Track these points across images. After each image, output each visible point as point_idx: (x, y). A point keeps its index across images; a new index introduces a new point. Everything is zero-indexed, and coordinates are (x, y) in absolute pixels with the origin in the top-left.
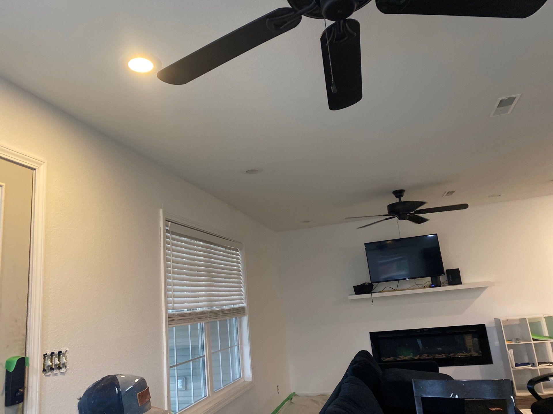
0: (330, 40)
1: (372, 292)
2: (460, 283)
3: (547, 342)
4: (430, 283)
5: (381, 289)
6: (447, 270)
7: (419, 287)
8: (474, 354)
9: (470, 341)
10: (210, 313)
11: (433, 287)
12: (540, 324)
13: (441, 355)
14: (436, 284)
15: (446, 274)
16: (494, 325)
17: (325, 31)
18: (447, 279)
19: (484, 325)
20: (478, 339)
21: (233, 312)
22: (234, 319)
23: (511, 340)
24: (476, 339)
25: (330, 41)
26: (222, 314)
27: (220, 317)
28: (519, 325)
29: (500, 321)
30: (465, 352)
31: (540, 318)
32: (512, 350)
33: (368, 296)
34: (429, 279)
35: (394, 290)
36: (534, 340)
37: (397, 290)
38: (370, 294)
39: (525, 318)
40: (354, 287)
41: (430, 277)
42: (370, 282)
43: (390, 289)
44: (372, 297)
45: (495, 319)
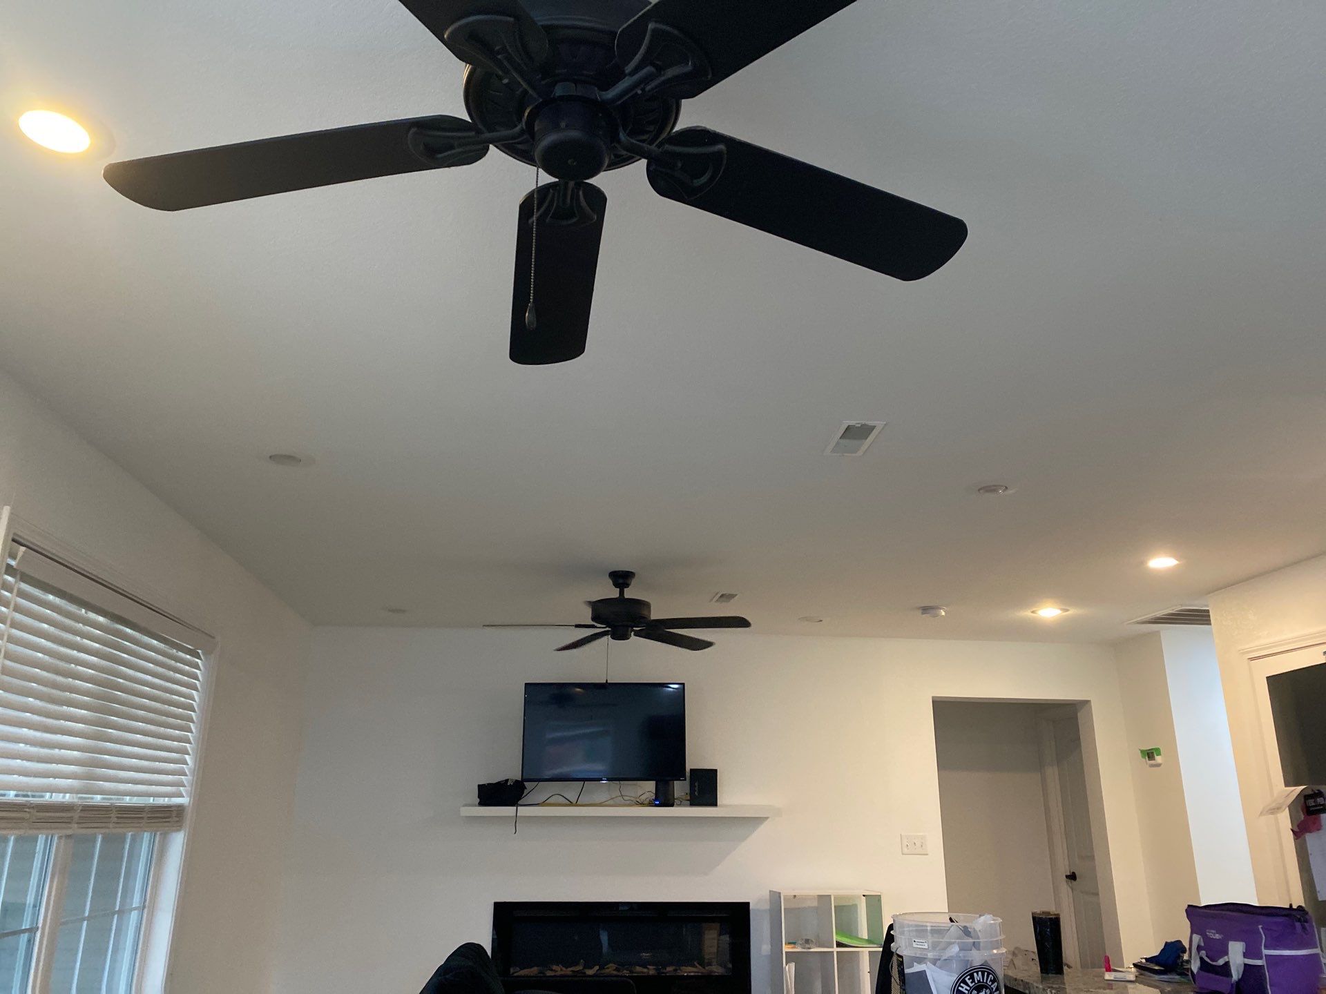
0: (539, 213)
1: (520, 802)
2: (713, 802)
3: (863, 952)
4: (652, 794)
5: (542, 799)
6: (691, 770)
7: (628, 802)
8: (717, 970)
9: (713, 941)
10: (81, 810)
11: (657, 806)
12: (856, 911)
13: (647, 968)
14: (664, 799)
15: (688, 778)
16: (767, 907)
17: (533, 191)
18: (688, 791)
19: (747, 904)
20: (730, 937)
21: (149, 816)
22: (146, 836)
23: (794, 943)
24: (726, 938)
25: (541, 216)
26: (118, 817)
27: (111, 825)
28: (816, 908)
29: (780, 897)
30: (698, 965)
31: (859, 897)
32: (793, 965)
33: (508, 811)
34: (650, 786)
35: (571, 804)
36: (839, 945)
37: (576, 805)
38: (515, 808)
39: (830, 896)
40: (479, 786)
41: (654, 782)
42: (519, 778)
43: (561, 800)
44: (518, 815)
45: (770, 891)
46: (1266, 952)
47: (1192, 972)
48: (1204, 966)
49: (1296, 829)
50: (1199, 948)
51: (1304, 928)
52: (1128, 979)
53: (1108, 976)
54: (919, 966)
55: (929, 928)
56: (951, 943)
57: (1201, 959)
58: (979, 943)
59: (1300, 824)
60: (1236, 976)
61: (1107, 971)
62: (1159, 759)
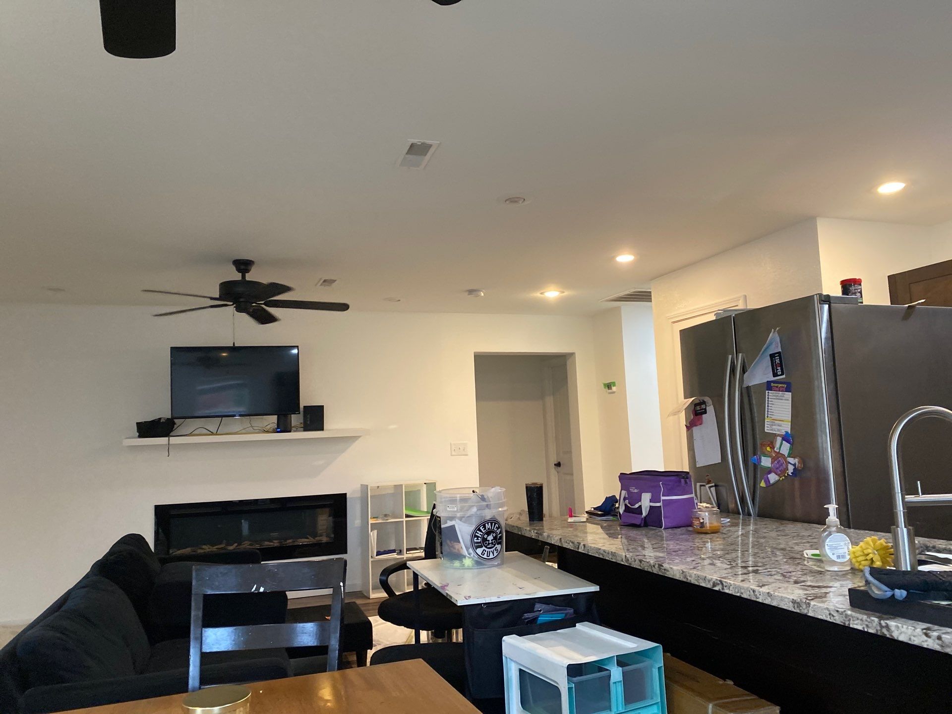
1: (171, 434)
2: (321, 428)
3: (423, 519)
4: (275, 424)
5: (189, 431)
6: (304, 407)
7: (256, 431)
8: (324, 539)
9: (324, 521)
11: (278, 432)
12: (420, 494)
13: (272, 542)
14: (283, 427)
15: (302, 413)
16: (359, 495)
18: (302, 421)
19: (345, 494)
20: (334, 518)
23: (377, 518)
24: (332, 518)
28: (392, 494)
29: (368, 488)
30: (310, 537)
31: (422, 485)
32: (375, 532)
33: (163, 441)
34: (274, 419)
35: (212, 434)
36: (407, 516)
37: (216, 434)
38: (167, 438)
39: (402, 485)
40: (137, 423)
41: (276, 416)
42: (170, 417)
43: (205, 432)
44: (170, 443)
45: (361, 485)
46: (663, 498)
47: (620, 513)
48: (627, 509)
49: (689, 425)
50: (625, 499)
51: (686, 482)
52: (582, 521)
53: (570, 520)
54: (451, 522)
55: (458, 498)
56: (473, 506)
57: (626, 505)
58: (490, 504)
59: (691, 421)
60: (644, 513)
61: (570, 517)
62: (614, 389)
